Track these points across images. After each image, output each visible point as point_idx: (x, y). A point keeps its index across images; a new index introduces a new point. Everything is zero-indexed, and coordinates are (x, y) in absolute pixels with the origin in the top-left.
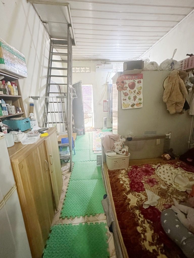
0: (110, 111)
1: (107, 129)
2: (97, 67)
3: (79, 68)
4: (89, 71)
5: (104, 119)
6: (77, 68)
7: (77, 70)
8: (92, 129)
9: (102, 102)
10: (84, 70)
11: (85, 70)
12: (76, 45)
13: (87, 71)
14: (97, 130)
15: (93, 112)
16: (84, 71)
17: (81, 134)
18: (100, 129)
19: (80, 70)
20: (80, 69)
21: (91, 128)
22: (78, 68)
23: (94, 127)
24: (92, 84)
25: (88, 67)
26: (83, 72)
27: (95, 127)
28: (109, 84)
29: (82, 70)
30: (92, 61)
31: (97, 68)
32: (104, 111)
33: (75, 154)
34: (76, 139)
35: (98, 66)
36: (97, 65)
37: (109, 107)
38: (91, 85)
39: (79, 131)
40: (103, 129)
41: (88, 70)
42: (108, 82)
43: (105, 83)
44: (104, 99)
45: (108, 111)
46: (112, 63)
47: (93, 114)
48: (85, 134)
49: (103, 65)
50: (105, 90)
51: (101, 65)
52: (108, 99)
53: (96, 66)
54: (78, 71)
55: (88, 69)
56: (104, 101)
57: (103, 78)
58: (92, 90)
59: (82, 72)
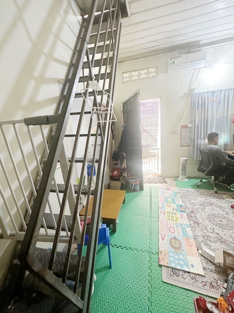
0: (196, 145)
1: (187, 180)
2: (172, 62)
3: (137, 73)
4: (155, 74)
5: (181, 161)
6: (133, 73)
7: (134, 76)
8: (156, 177)
9: (179, 128)
10: (145, 74)
11: (148, 73)
12: (129, 15)
13: (151, 75)
14: (166, 179)
15: (159, 146)
16: (145, 76)
17: (135, 190)
18: (171, 177)
19: (139, 75)
20: (139, 73)
21: (155, 175)
22: (135, 72)
23: (160, 173)
24: (160, 97)
25: (152, 68)
26: (144, 78)
27: (162, 173)
28: (195, 92)
29: (142, 74)
30: (161, 55)
31: (170, 64)
32: (181, 146)
33: (110, 267)
34: (123, 203)
35: (173, 60)
36: (171, 59)
37: (193, 137)
38: (159, 100)
39: (132, 183)
40: (178, 179)
41: (153, 72)
42: (194, 89)
43: (186, 91)
44: (183, 123)
45: (190, 146)
46: (203, 48)
47: (160, 150)
48: (143, 190)
49: (185, 56)
50: (185, 106)
51: (181, 56)
52: (191, 123)
53: (169, 62)
54: (136, 78)
55: (153, 70)
56: (182, 126)
57: (182, 82)
58: (160, 108)
59: (141, 77)
